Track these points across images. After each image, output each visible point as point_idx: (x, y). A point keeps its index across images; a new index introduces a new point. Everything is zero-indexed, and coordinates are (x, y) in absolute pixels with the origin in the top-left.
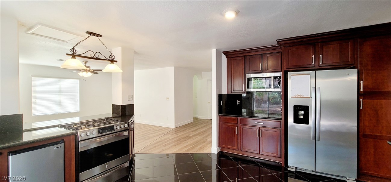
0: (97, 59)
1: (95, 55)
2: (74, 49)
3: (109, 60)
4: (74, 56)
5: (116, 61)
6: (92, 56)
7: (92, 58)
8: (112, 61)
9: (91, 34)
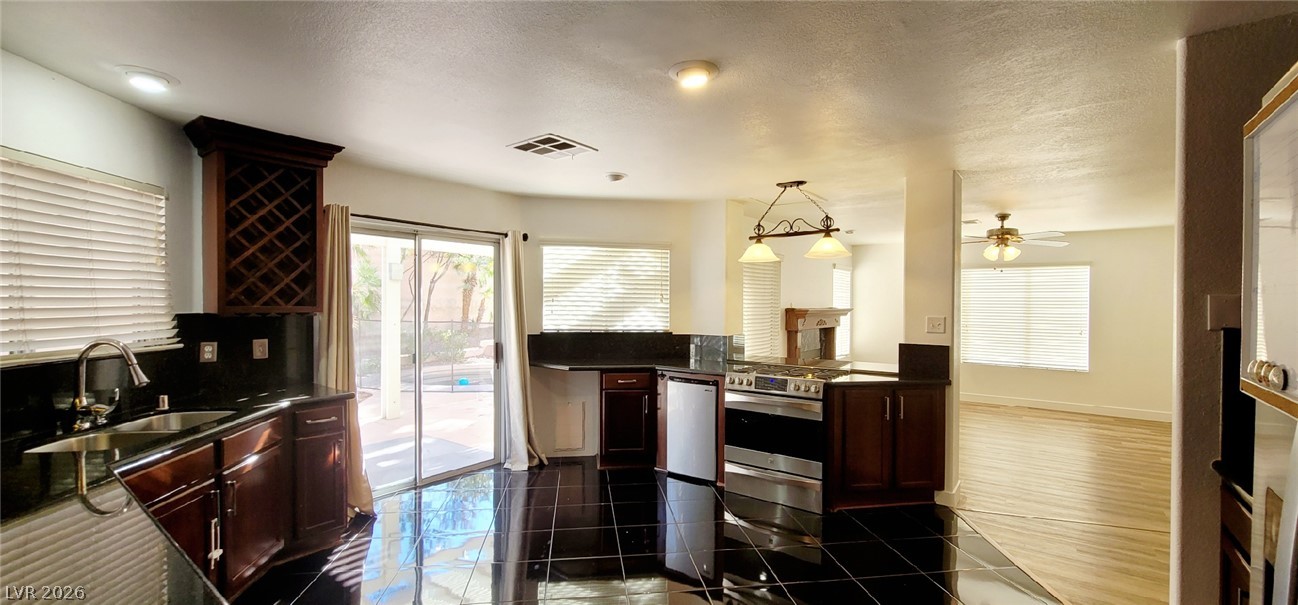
0: (797, 234)
1: (791, 228)
2: (759, 225)
3: (820, 231)
4: (759, 238)
5: (838, 230)
6: (788, 230)
7: (788, 234)
8: (827, 231)
9: (784, 186)
